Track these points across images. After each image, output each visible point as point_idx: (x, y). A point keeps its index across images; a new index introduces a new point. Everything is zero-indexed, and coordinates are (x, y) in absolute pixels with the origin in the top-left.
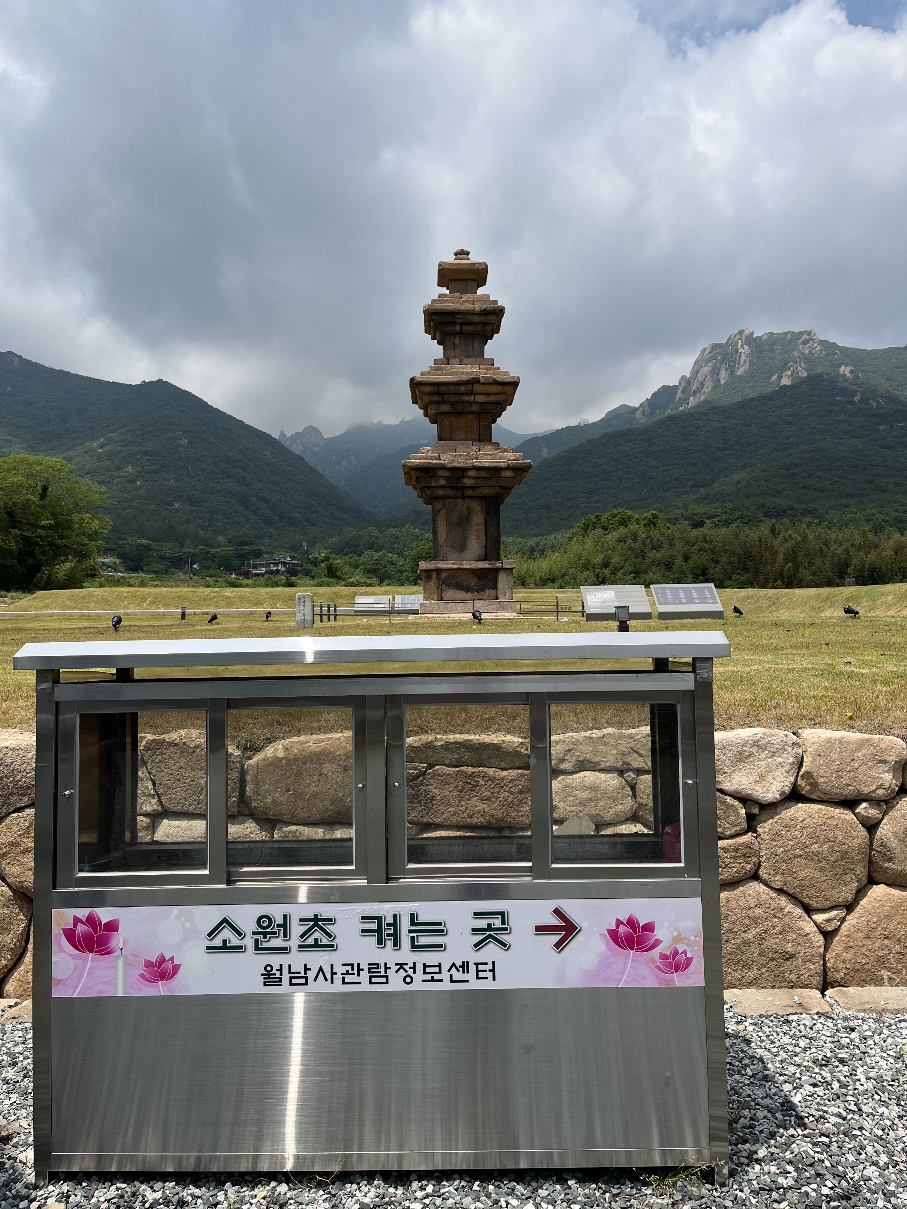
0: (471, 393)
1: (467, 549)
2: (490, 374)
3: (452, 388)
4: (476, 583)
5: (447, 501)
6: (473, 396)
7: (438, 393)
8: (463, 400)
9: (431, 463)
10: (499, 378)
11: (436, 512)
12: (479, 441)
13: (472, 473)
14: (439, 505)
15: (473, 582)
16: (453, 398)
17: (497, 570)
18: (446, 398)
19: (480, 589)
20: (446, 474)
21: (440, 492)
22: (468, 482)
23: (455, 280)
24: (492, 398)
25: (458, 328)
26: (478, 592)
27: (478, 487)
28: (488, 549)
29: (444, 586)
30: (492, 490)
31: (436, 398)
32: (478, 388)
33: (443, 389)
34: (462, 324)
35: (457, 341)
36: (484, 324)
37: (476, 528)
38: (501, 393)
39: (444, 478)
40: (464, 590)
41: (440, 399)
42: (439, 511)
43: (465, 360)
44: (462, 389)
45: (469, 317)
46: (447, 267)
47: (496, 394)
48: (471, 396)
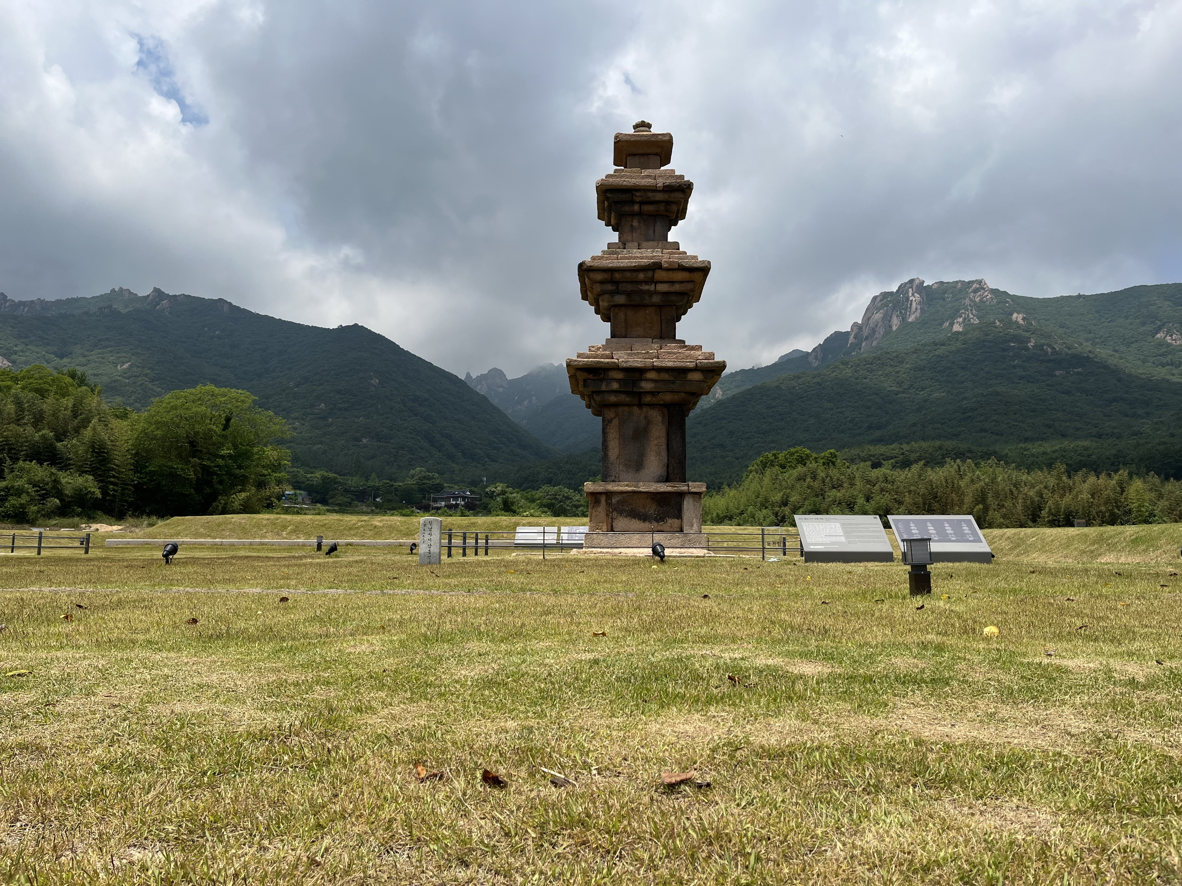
0: (652, 281)
1: (644, 468)
2: (675, 259)
3: (628, 274)
4: (655, 510)
5: (620, 409)
6: (653, 285)
7: (612, 282)
8: (641, 290)
9: (601, 362)
10: (686, 263)
11: (606, 422)
12: (661, 338)
13: (651, 375)
14: (610, 414)
15: (652, 509)
16: (629, 287)
17: (681, 495)
18: (622, 287)
19: (660, 518)
20: (620, 376)
21: (613, 399)
22: (647, 386)
23: (635, 155)
24: (677, 287)
25: (636, 208)
26: (657, 521)
27: (659, 393)
28: (671, 468)
29: (615, 513)
30: (676, 397)
31: (609, 287)
32: (660, 275)
33: (617, 276)
34: (641, 203)
35: (635, 224)
36: (668, 203)
37: (655, 442)
38: (688, 282)
39: (618, 380)
40: (640, 519)
41: (614, 288)
42: (610, 421)
43: (644, 244)
44: (641, 276)
45: (650, 194)
46: (625, 138)
47: (682, 282)
48: (651, 284)
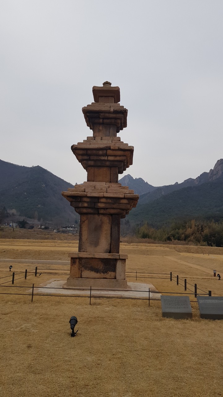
0: (106, 155)
1: (99, 245)
2: (117, 146)
3: (95, 152)
4: (103, 267)
5: (89, 216)
6: (107, 157)
7: (87, 155)
8: (101, 159)
9: (78, 194)
10: (122, 147)
11: (82, 222)
12: (110, 182)
13: (103, 200)
14: (84, 218)
15: (101, 266)
16: (95, 158)
17: (116, 260)
18: (92, 158)
19: (105, 272)
20: (88, 200)
21: (85, 211)
22: (101, 205)
23: (102, 97)
24: (118, 158)
25: (101, 121)
26: (104, 273)
27: (107, 209)
28: (112, 246)
29: (83, 268)
30: (116, 211)
31: (86, 157)
32: (109, 152)
33: (89, 152)
34: (103, 119)
35: (101, 128)
36: (116, 119)
37: (105, 232)
38: (123, 156)
39: (87, 202)
40: (95, 272)
41: (88, 158)
42: (84, 222)
43: (104, 138)
44: (101, 152)
45: (107, 115)
46: (98, 88)
47: (120, 156)
48: (106, 157)
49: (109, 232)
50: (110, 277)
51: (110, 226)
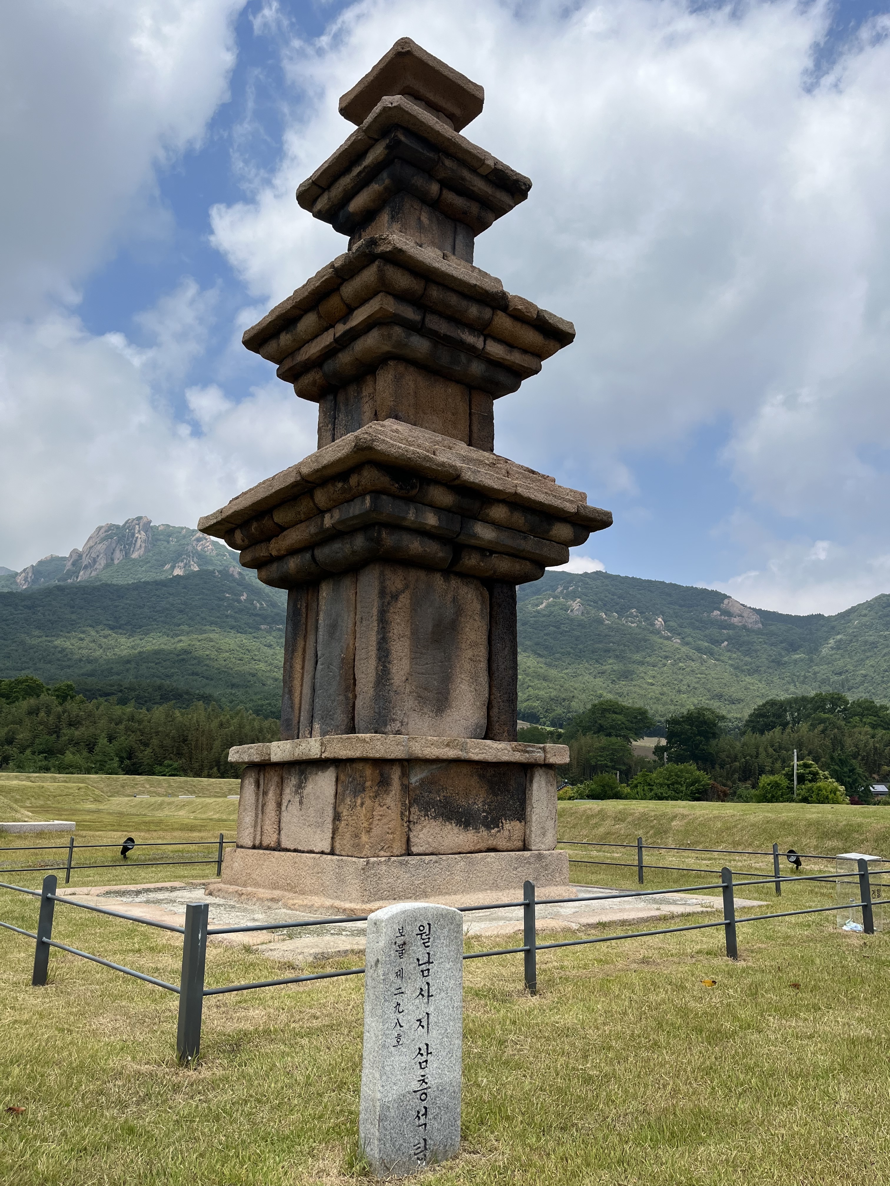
0: (485, 330)
1: (450, 707)
4: (484, 803)
5: (413, 575)
6: (484, 338)
8: (460, 342)
11: (388, 598)
13: (499, 513)
14: (396, 581)
15: (481, 800)
16: (443, 328)
17: (528, 769)
18: (431, 323)
19: (492, 821)
20: (447, 500)
25: (435, 188)
26: (488, 827)
29: (415, 809)
31: (410, 313)
32: (499, 321)
33: (434, 294)
34: (444, 184)
36: (485, 206)
37: (469, 654)
39: (439, 509)
40: (459, 823)
44: (474, 311)
48: (479, 337)
49: (482, 652)
50: (509, 845)
51: (485, 627)
